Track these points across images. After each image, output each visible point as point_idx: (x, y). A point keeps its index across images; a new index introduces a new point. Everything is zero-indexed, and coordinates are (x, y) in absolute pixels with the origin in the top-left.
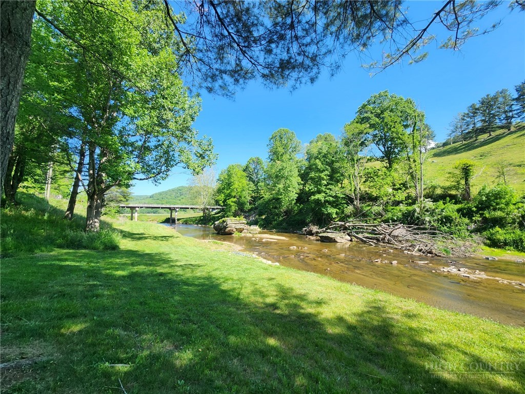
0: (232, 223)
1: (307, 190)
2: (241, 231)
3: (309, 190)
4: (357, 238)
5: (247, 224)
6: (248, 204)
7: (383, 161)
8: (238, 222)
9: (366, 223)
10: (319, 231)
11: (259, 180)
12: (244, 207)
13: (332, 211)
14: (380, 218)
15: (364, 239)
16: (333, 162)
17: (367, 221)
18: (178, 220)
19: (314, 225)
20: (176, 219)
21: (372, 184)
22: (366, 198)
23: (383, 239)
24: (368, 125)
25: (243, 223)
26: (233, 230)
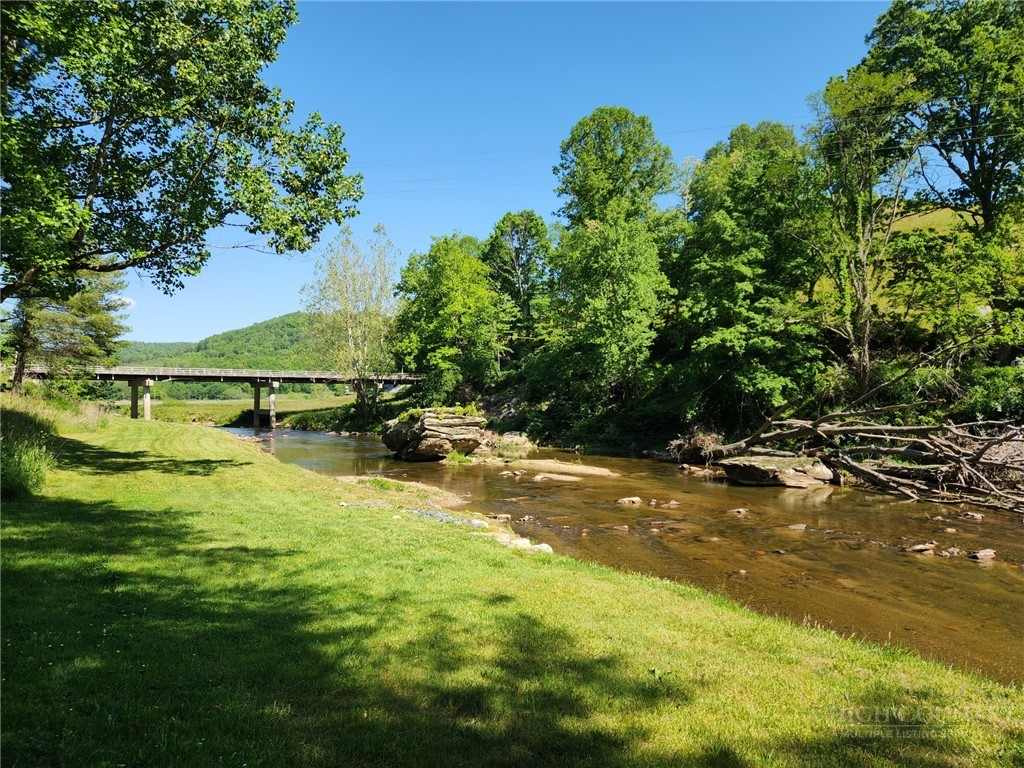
0: (440, 422)
1: (687, 315)
2: (468, 447)
3: (695, 316)
4: (856, 472)
5: (490, 426)
6: (497, 365)
7: (963, 208)
8: (457, 421)
9: (891, 421)
10: (724, 448)
11: (533, 287)
12: (484, 376)
13: (772, 383)
14: (944, 407)
15: (882, 476)
16: (777, 216)
17: (894, 416)
18: (280, 416)
19: (708, 430)
20: (272, 413)
21: (919, 290)
22: (897, 339)
23: (952, 477)
24: (911, 79)
25: (476, 424)
26: (441, 446)
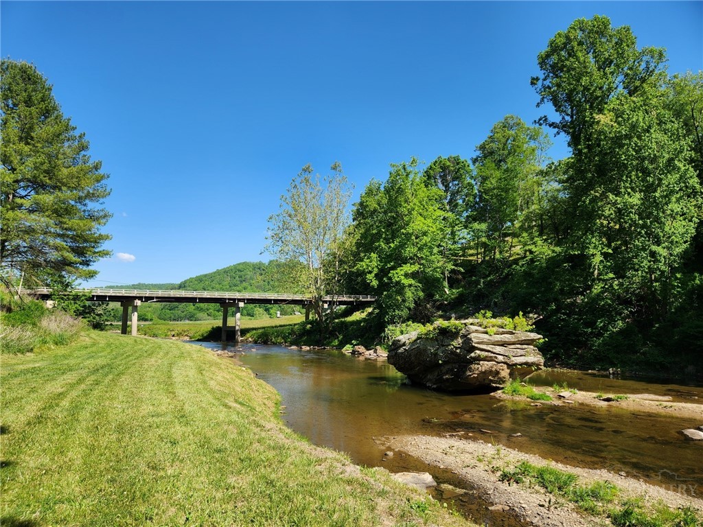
0: (490, 338)
8: (509, 337)
20: (237, 329)
25: (530, 342)
26: (497, 373)
